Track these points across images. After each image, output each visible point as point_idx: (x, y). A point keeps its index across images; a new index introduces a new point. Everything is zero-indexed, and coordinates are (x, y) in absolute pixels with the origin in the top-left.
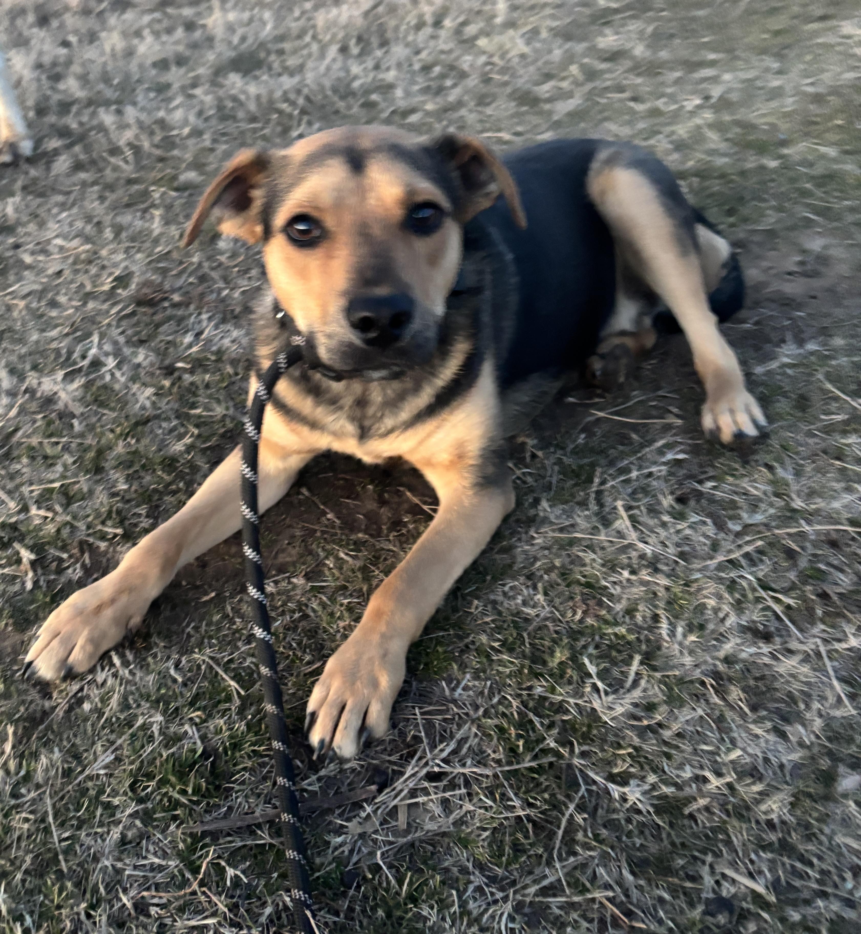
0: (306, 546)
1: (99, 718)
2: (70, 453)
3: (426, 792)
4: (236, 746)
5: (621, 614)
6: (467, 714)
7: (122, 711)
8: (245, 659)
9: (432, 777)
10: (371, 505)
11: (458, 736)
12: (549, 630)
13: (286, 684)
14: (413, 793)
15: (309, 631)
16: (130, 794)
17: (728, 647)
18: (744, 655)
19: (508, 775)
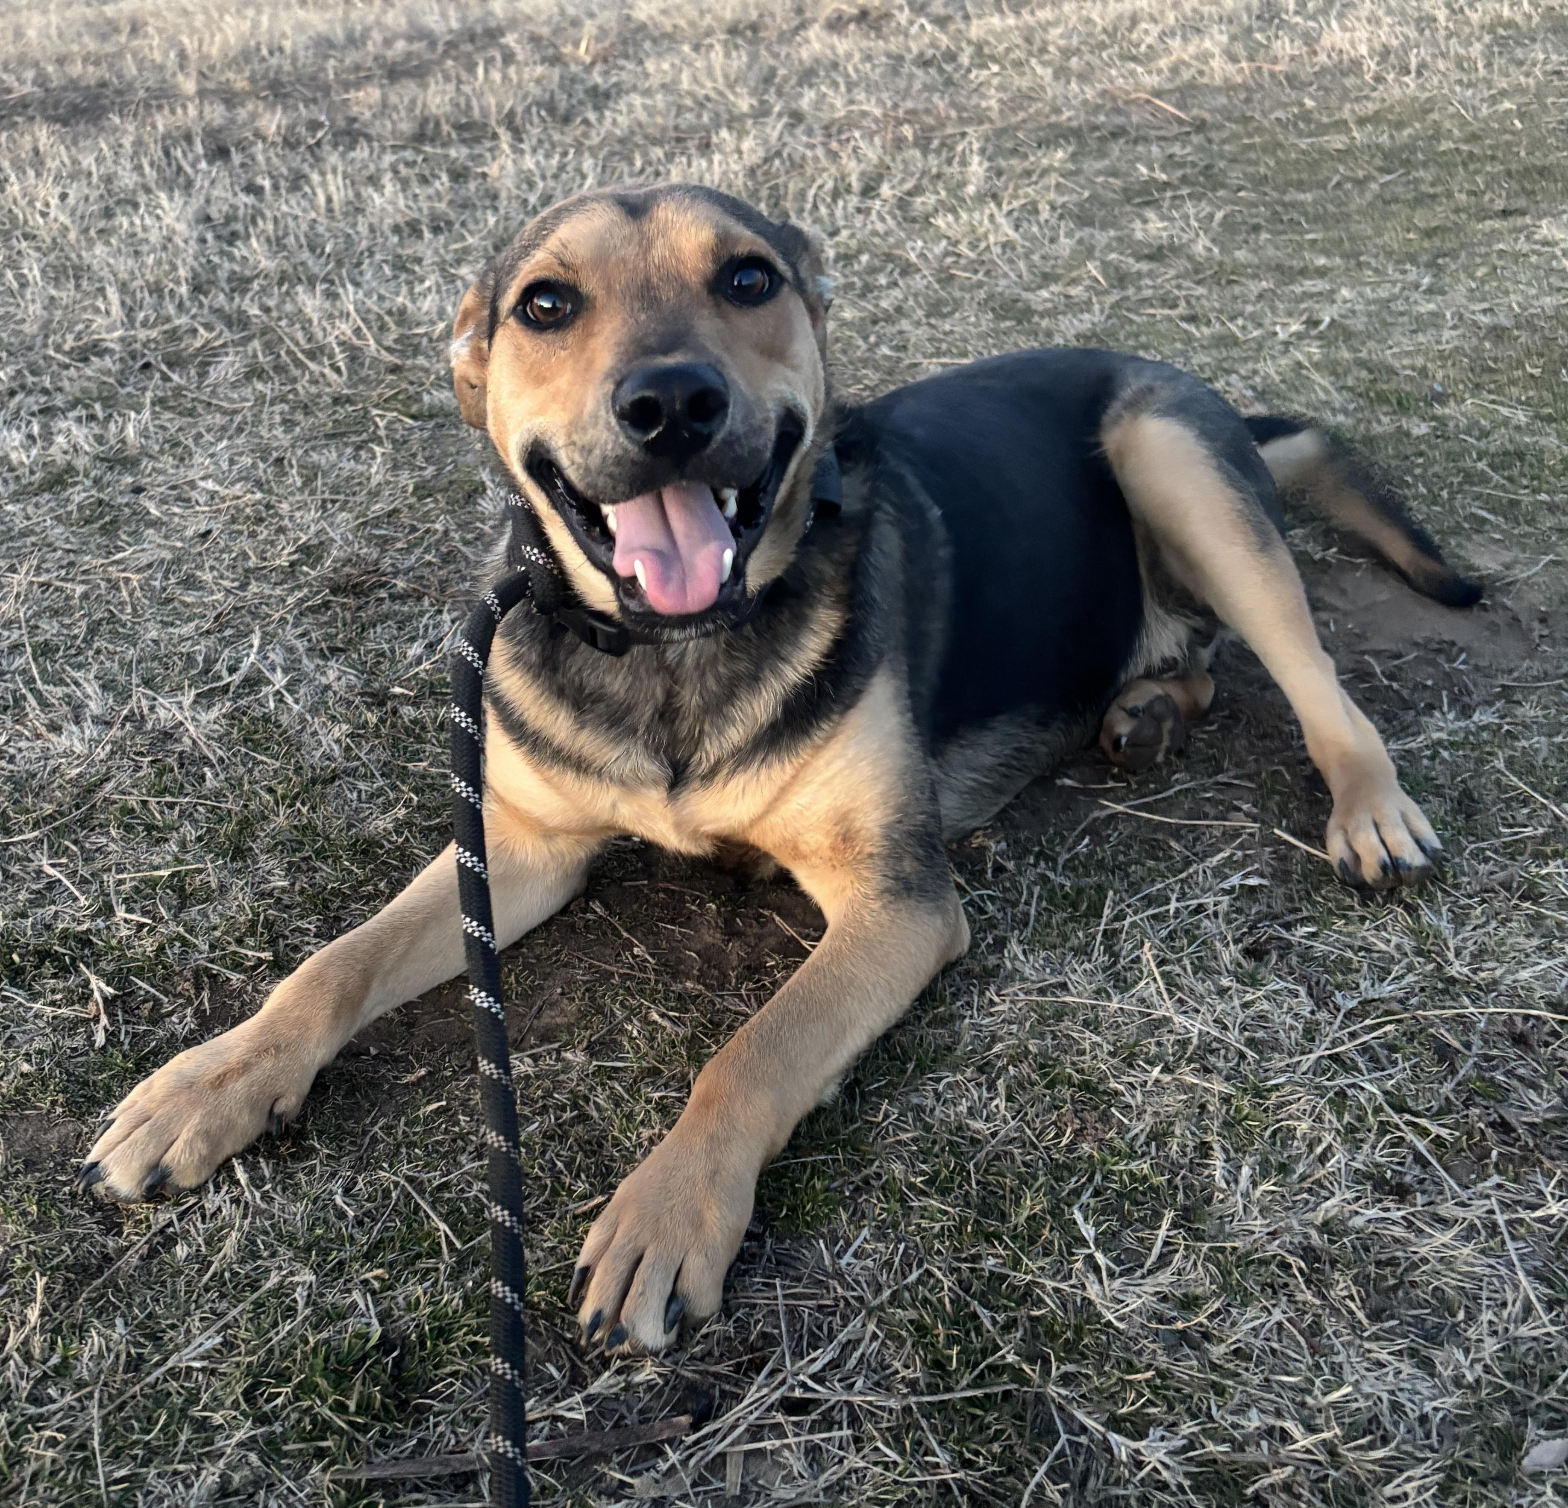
0: (592, 999)
1: (201, 1272)
2: (195, 822)
3: (778, 1430)
4: (443, 1333)
5: (1142, 1138)
6: (860, 1299)
7: (242, 1261)
8: (470, 1185)
9: (791, 1406)
10: (710, 937)
11: (842, 1337)
12: (1013, 1160)
13: (541, 1232)
14: (756, 1433)
15: (589, 1142)
16: (244, 1406)
17: (1330, 1207)
18: (1358, 1222)
19: (927, 1411)
